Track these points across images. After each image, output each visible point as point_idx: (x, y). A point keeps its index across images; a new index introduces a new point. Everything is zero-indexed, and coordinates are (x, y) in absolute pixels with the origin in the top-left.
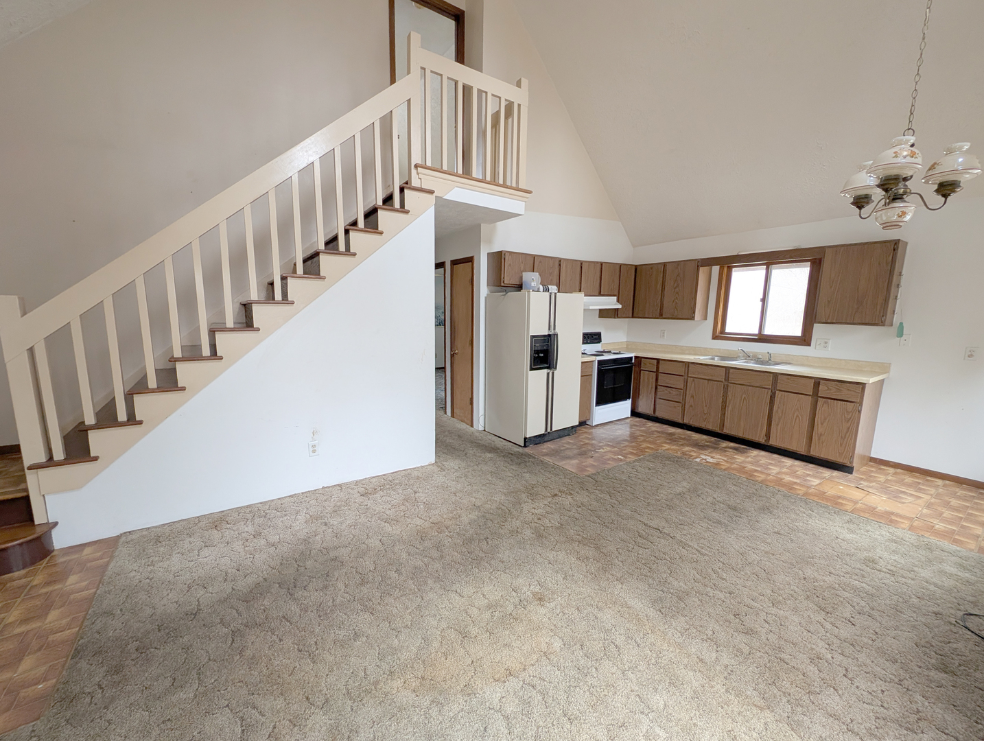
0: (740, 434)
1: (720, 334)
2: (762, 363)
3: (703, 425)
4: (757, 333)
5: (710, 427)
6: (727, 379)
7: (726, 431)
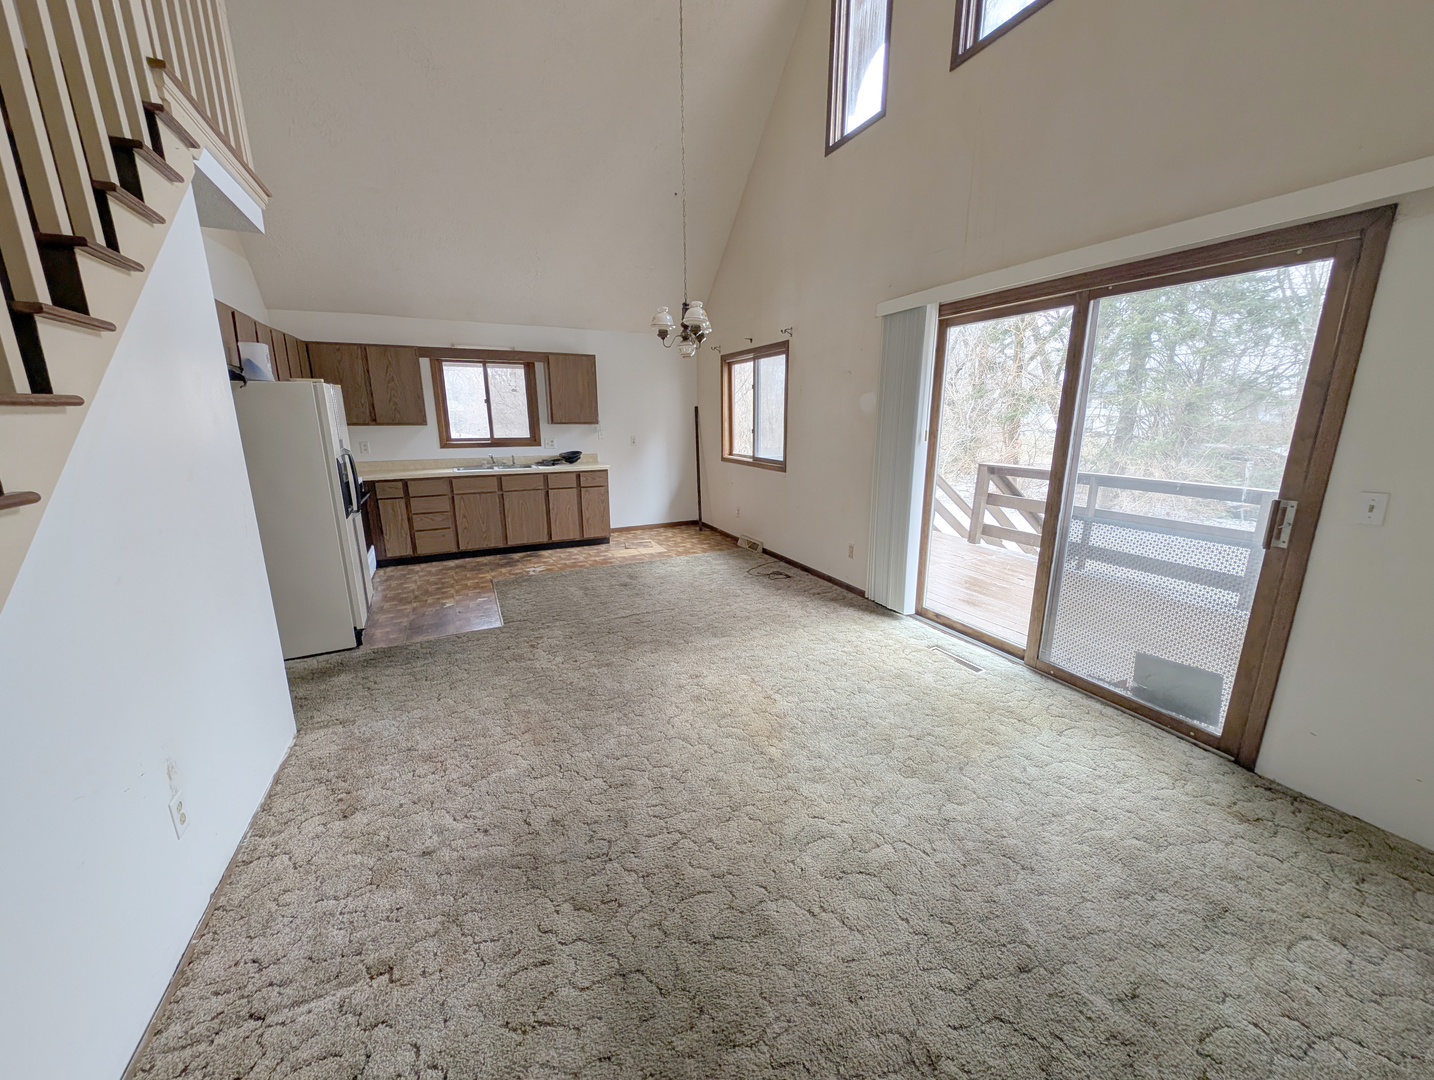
0: (525, 541)
1: (446, 442)
2: (509, 467)
3: (484, 545)
4: (489, 437)
5: (493, 545)
6: (501, 488)
7: (511, 543)
